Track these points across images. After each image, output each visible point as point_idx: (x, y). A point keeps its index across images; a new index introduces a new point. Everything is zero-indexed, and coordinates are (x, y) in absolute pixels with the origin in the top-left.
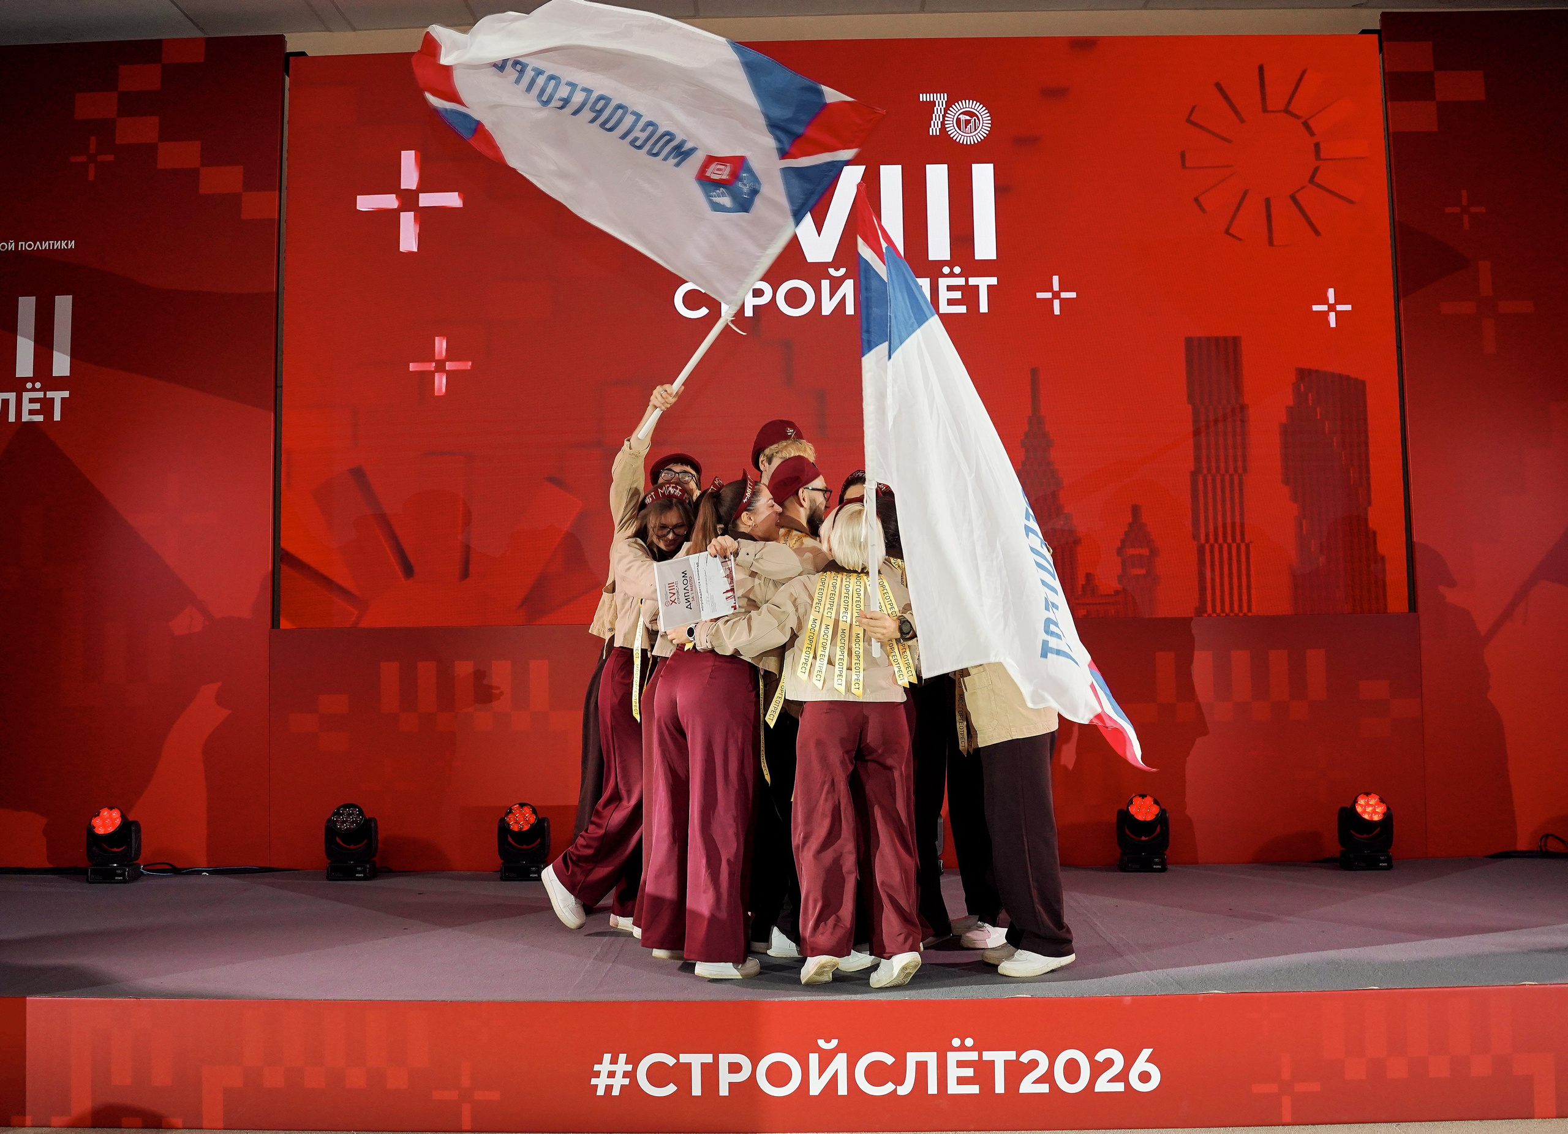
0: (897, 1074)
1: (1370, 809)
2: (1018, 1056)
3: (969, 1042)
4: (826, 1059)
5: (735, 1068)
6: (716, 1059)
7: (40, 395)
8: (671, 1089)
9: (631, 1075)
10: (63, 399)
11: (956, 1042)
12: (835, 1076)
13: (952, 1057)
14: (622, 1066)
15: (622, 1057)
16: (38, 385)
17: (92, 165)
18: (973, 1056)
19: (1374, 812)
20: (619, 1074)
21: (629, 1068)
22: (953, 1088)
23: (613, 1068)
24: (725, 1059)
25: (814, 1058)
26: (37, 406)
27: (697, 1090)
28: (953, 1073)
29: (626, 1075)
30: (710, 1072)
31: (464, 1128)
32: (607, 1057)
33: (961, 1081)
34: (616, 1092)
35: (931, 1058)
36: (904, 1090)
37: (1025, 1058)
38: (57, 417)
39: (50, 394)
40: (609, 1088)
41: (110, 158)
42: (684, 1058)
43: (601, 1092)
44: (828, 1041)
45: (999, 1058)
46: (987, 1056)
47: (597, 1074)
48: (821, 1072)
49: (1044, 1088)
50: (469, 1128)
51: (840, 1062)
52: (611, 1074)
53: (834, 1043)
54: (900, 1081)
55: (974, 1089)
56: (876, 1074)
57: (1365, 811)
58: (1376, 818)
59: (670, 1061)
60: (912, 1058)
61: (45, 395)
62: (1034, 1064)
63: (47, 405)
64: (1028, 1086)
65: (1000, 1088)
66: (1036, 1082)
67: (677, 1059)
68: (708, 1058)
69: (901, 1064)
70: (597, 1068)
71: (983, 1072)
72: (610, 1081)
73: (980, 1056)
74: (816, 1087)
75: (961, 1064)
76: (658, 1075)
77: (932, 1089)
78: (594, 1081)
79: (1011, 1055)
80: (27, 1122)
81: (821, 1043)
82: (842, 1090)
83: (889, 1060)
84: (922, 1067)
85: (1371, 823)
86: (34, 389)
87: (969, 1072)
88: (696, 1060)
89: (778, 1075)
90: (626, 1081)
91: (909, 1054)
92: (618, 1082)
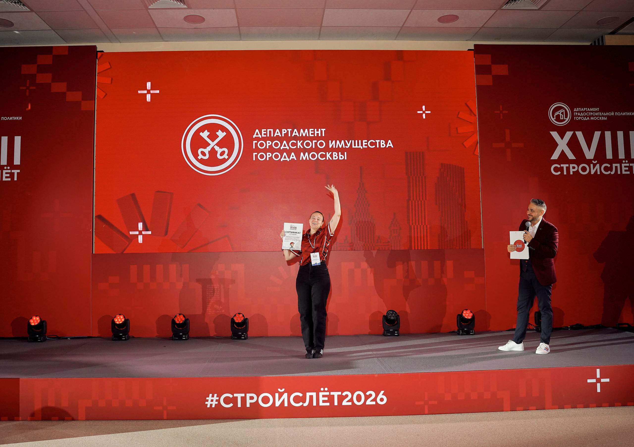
0: (303, 399)
1: (467, 315)
2: (342, 393)
3: (326, 389)
4: (281, 395)
5: (252, 398)
6: (246, 395)
7: (9, 171)
8: (231, 405)
9: (218, 401)
10: (17, 173)
11: (322, 389)
12: (284, 400)
13: (321, 394)
14: (215, 398)
15: (216, 395)
16: (9, 168)
17: (28, 91)
18: (327, 393)
19: (469, 315)
20: (214, 401)
21: (218, 398)
22: (321, 404)
23: (212, 398)
24: (248, 395)
25: (277, 395)
26: (8, 175)
27: (239, 405)
28: (321, 399)
29: (217, 401)
30: (244, 400)
31: (164, 419)
32: (211, 395)
33: (324, 401)
34: (213, 406)
35: (314, 394)
36: (306, 404)
37: (344, 394)
38: (16, 179)
39: (13, 171)
40: (211, 405)
41: (34, 88)
42: (235, 395)
43: (208, 406)
44: (281, 389)
45: (336, 394)
46: (332, 393)
47: (207, 401)
48: (279, 399)
49: (350, 404)
50: (166, 419)
51: (285, 396)
52: (212, 401)
53: (283, 390)
54: (304, 402)
55: (328, 404)
56: (297, 399)
57: (466, 316)
58: (469, 318)
59: (231, 396)
60: (308, 394)
61: (11, 171)
62: (347, 396)
63: (12, 175)
64: (345, 403)
65: (336, 404)
66: (348, 401)
67: (233, 395)
68: (243, 395)
69: (305, 396)
70: (207, 398)
71: (331, 398)
72: (212, 403)
73: (330, 393)
74: (278, 404)
75: (324, 396)
76: (227, 400)
77: (315, 404)
78: (206, 403)
79: (340, 393)
80: (20, 419)
81: (279, 390)
82: (286, 405)
83: (301, 395)
84: (311, 397)
85: (468, 319)
86: (7, 169)
87: (326, 399)
88: (239, 396)
89: (266, 400)
90: (217, 403)
91: (307, 393)
92: (214, 403)
